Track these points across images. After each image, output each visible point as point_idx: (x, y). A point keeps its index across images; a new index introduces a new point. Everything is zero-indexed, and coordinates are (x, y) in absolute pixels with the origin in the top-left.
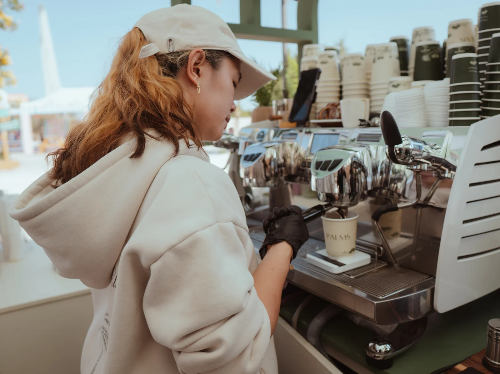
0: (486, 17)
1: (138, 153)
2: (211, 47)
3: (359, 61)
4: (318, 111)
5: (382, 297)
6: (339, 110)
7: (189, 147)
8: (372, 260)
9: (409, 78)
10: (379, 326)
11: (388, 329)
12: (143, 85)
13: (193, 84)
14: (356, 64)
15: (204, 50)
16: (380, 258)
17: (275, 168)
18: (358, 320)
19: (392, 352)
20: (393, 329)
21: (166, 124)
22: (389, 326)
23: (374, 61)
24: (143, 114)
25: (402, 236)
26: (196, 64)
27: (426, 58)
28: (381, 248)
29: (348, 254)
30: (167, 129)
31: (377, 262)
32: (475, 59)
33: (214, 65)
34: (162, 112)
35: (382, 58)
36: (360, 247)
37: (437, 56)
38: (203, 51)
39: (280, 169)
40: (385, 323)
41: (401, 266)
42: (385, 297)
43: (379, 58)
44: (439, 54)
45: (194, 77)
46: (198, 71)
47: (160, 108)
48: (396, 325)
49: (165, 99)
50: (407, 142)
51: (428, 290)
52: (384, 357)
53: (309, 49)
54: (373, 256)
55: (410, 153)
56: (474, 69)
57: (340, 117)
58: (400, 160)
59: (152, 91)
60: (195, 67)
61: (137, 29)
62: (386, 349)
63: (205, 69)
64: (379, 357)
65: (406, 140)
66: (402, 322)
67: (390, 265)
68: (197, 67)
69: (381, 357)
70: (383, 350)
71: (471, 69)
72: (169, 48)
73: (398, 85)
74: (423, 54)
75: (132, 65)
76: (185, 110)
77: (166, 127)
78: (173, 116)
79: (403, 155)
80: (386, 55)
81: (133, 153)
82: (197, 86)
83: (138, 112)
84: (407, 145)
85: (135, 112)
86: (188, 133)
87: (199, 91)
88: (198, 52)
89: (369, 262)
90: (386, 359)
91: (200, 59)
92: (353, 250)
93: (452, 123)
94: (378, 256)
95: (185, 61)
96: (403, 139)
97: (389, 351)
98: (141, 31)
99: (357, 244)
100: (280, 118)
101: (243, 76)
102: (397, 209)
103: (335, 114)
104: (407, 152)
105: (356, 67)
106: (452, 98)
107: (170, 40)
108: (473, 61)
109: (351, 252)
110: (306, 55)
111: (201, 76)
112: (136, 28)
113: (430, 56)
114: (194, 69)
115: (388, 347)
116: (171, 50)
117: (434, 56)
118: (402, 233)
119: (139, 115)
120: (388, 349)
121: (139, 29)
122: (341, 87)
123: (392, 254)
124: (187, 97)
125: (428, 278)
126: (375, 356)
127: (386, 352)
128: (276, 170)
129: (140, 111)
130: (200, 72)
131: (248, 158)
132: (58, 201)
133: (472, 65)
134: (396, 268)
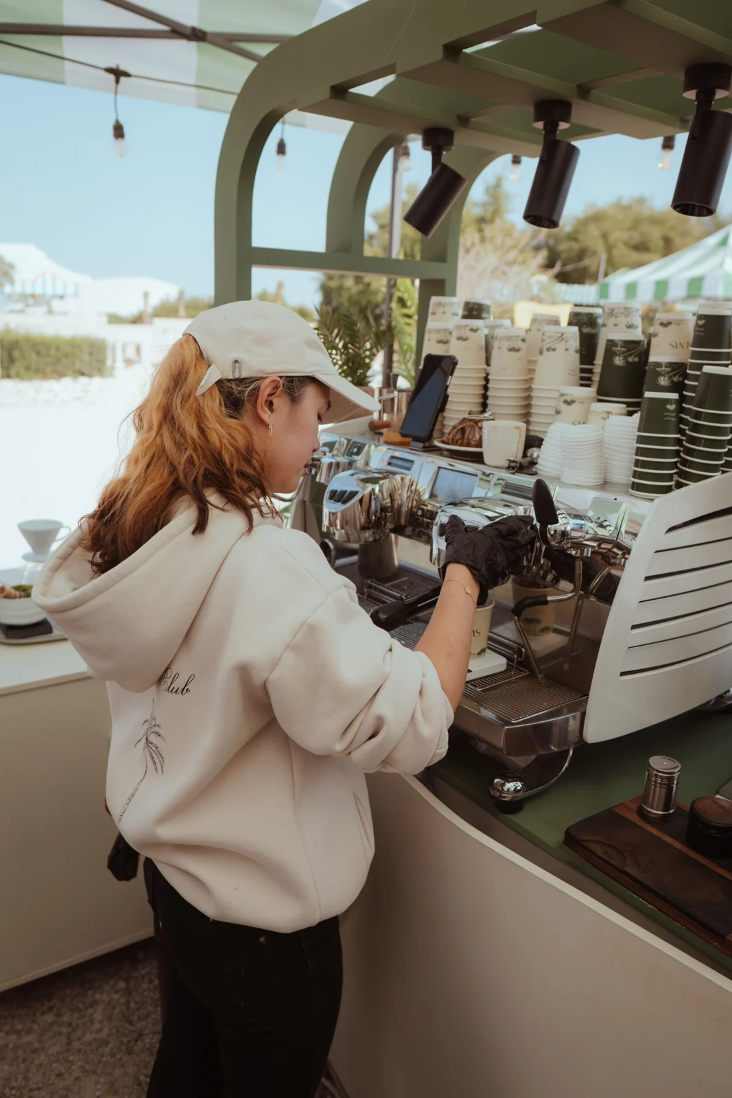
0: (702, 329)
1: (200, 526)
2: (291, 373)
3: (519, 344)
4: (447, 431)
5: (516, 720)
6: (481, 428)
7: (262, 516)
8: (508, 664)
9: (591, 391)
10: (512, 758)
11: (522, 761)
12: (202, 431)
13: (263, 423)
14: (512, 349)
15: (281, 377)
16: (519, 663)
17: (376, 511)
18: (482, 747)
19: (524, 792)
20: (529, 762)
21: (235, 490)
22: (525, 758)
23: (541, 353)
24: (205, 475)
25: (557, 631)
26: (270, 395)
27: (618, 361)
28: (523, 650)
29: (476, 656)
30: (236, 496)
31: (516, 668)
32: (673, 401)
33: (294, 399)
34: (226, 468)
35: (554, 350)
36: (495, 644)
37: (636, 360)
38: (279, 379)
39: (383, 514)
40: (518, 754)
41: (547, 677)
42: (518, 722)
43: (548, 350)
44: (639, 356)
45: (266, 415)
46: (270, 405)
47: (224, 463)
48: (533, 757)
49: (231, 451)
50: (565, 521)
51: (578, 714)
52: (513, 798)
53: (439, 304)
54: (509, 659)
55: (568, 535)
56: (670, 417)
57: (479, 444)
58: (554, 543)
59: (214, 439)
60: (267, 399)
61: (191, 337)
62: (516, 787)
63: (280, 402)
64: (507, 797)
65: (563, 517)
66: (542, 752)
67: (532, 675)
68: (270, 398)
69: (508, 797)
70: (512, 789)
71: (667, 416)
72: (234, 372)
73: (573, 402)
74: (615, 354)
75: (185, 399)
76: (255, 462)
77: (235, 493)
78: (242, 474)
79: (558, 537)
80: (561, 347)
81: (194, 526)
82: (269, 426)
83: (198, 473)
84: (565, 524)
85: (195, 474)
86: (258, 491)
87: (271, 433)
88: (274, 381)
89: (504, 668)
90: (515, 799)
91: (276, 388)
92: (483, 651)
93: (635, 486)
94: (518, 661)
95: (255, 393)
96: (560, 517)
97: (519, 790)
98: (195, 340)
99: (490, 639)
100: (387, 425)
101: (332, 405)
102: (546, 603)
103: (474, 436)
104: (564, 534)
105: (513, 353)
106: (639, 451)
107: (236, 361)
108: (671, 405)
109: (479, 654)
110: (434, 313)
111: (275, 411)
112: (190, 335)
113: (625, 358)
114: (266, 401)
115: (519, 785)
116: (237, 376)
117: (630, 360)
118: (556, 626)
119: (200, 478)
120: (519, 788)
121: (193, 338)
122: (487, 380)
123: (534, 657)
124: (258, 445)
125: (581, 697)
126: (500, 796)
127: (516, 791)
128: (378, 515)
129: (201, 472)
130: (274, 407)
131: (336, 497)
132: (104, 591)
133: (669, 411)
134: (541, 680)
